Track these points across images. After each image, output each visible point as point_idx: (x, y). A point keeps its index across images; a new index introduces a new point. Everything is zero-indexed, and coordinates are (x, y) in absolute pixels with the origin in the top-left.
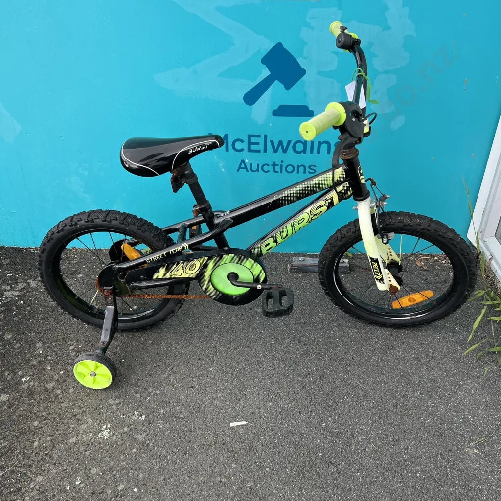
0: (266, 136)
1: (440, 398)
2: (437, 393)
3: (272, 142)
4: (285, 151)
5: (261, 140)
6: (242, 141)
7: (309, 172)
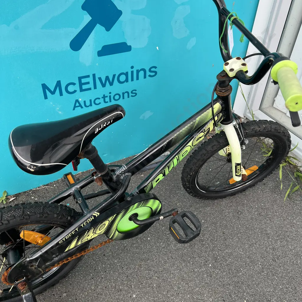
0: (94, 75)
3: (100, 79)
4: (111, 84)
5: (90, 80)
6: (74, 84)
7: (132, 96)
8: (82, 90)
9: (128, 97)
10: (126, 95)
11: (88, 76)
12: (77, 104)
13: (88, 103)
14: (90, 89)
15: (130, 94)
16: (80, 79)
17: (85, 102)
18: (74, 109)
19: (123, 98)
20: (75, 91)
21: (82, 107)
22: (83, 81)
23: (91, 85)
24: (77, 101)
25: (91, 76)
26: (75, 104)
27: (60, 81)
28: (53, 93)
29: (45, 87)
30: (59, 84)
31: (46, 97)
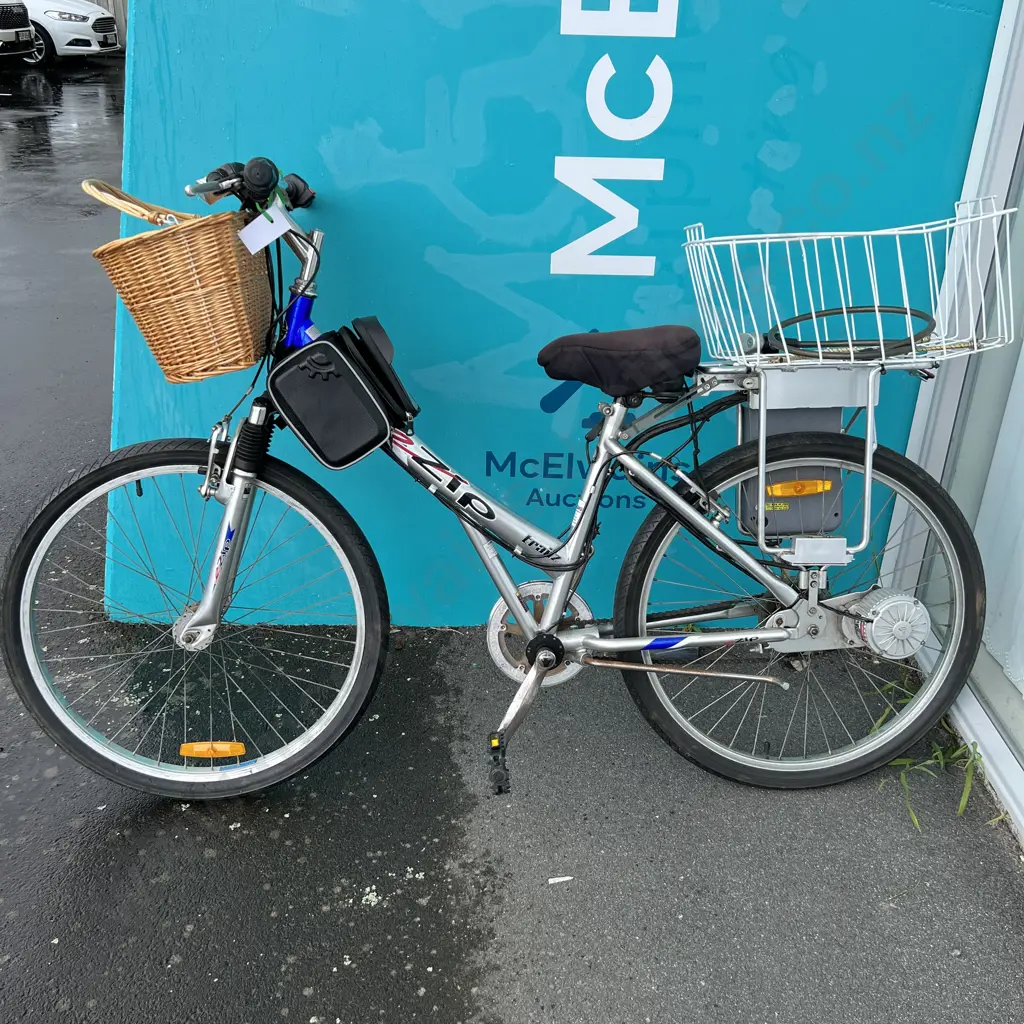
0: (571, 456)
1: (842, 837)
2: (837, 831)
3: (580, 463)
5: (564, 461)
6: (536, 462)
7: (634, 506)
8: (546, 475)
9: (628, 506)
10: (623, 502)
11: (561, 455)
12: (535, 497)
13: (553, 500)
14: (560, 476)
15: (632, 503)
16: (547, 456)
17: (548, 496)
18: (528, 504)
19: (618, 506)
20: (535, 475)
21: (542, 504)
22: (552, 460)
23: (564, 471)
24: (536, 491)
25: (566, 458)
26: (532, 495)
27: (515, 453)
28: (501, 469)
29: (490, 457)
30: (512, 457)
31: (488, 473)
